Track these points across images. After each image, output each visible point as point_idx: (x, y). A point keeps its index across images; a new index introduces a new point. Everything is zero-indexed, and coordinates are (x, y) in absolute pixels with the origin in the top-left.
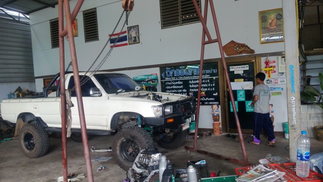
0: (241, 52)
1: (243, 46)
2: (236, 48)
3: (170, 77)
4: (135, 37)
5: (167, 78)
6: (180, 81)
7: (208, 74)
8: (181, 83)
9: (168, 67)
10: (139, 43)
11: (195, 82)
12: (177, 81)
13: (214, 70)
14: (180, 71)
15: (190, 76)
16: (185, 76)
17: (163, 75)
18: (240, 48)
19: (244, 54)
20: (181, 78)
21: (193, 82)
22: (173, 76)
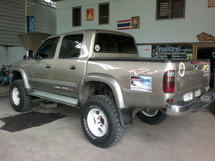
0: (209, 40)
1: (210, 36)
2: (206, 37)
3: (159, 52)
4: (136, 24)
5: (156, 53)
6: (166, 55)
7: (185, 52)
8: (166, 56)
9: (158, 46)
10: (139, 28)
11: (176, 56)
12: (163, 55)
13: (190, 50)
14: (166, 49)
15: (173, 52)
16: (169, 52)
17: (154, 50)
18: (208, 37)
19: (210, 42)
20: (166, 53)
21: (174, 56)
22: (161, 52)
